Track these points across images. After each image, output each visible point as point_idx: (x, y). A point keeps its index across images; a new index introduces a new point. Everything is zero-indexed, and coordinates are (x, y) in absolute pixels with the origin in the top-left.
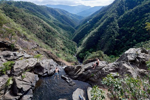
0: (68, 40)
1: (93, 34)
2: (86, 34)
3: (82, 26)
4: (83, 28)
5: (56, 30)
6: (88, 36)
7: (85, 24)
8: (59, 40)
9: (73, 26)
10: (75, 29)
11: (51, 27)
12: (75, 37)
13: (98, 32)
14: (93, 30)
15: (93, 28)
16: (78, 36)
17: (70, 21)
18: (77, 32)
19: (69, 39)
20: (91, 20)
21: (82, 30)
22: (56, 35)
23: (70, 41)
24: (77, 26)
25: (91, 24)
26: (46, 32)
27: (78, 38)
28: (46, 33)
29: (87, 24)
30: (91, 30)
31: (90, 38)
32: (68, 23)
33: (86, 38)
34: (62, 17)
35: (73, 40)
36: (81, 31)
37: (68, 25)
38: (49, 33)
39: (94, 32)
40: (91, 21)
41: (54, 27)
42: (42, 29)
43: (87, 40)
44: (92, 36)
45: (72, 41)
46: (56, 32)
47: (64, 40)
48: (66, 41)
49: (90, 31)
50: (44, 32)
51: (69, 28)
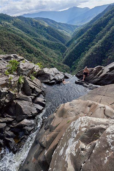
0: (57, 63)
1: (94, 51)
2: (83, 51)
3: (76, 41)
4: (79, 43)
5: (40, 50)
6: (87, 55)
7: (81, 37)
8: (45, 64)
9: (63, 42)
10: (66, 46)
11: (32, 46)
12: (66, 57)
13: (102, 47)
14: (93, 45)
15: (93, 42)
16: (70, 56)
17: (58, 35)
18: (69, 50)
19: (58, 61)
20: (90, 29)
21: (76, 47)
22: (40, 57)
23: (59, 65)
24: (68, 41)
25: (90, 35)
26: (27, 54)
27: (71, 60)
29: (83, 37)
30: (90, 45)
31: (89, 57)
32: (55, 37)
33: (84, 58)
34: (47, 30)
35: (64, 63)
36: (75, 49)
37: (55, 41)
38: (30, 55)
39: (96, 48)
40: (90, 31)
41: (36, 46)
42: (20, 50)
43: (84, 61)
44: (92, 54)
45: (62, 64)
46: (40, 53)
47: (51, 63)
48: (53, 64)
49: (88, 47)
50: (24, 53)
51: (56, 45)
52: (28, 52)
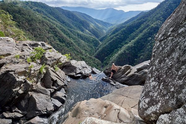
0: (89, 56)
1: (127, 49)
2: (116, 48)
3: (110, 37)
4: (112, 40)
5: (72, 41)
6: (119, 52)
7: (115, 35)
8: (76, 55)
9: (97, 37)
10: (99, 41)
11: (65, 36)
12: (99, 52)
13: (134, 47)
14: (127, 43)
15: (126, 41)
16: (103, 51)
17: (92, 29)
18: (102, 45)
19: (90, 54)
20: (124, 29)
21: (110, 43)
22: (72, 48)
23: (90, 58)
24: (102, 37)
25: (123, 35)
26: (58, 42)
27: (103, 54)
28: (58, 44)
29: (117, 35)
30: (123, 43)
31: (122, 54)
32: (90, 31)
33: (116, 55)
34: (82, 23)
35: (96, 57)
36: (109, 44)
37: (89, 34)
38: (61, 44)
39: (129, 47)
40: (124, 31)
41: (69, 37)
42: (52, 38)
43: (117, 57)
44: (125, 51)
45: (94, 58)
46: (72, 43)
47: (83, 55)
48: (84, 57)
49: (121, 45)
50: (55, 42)
51: (90, 39)
52: (60, 41)
